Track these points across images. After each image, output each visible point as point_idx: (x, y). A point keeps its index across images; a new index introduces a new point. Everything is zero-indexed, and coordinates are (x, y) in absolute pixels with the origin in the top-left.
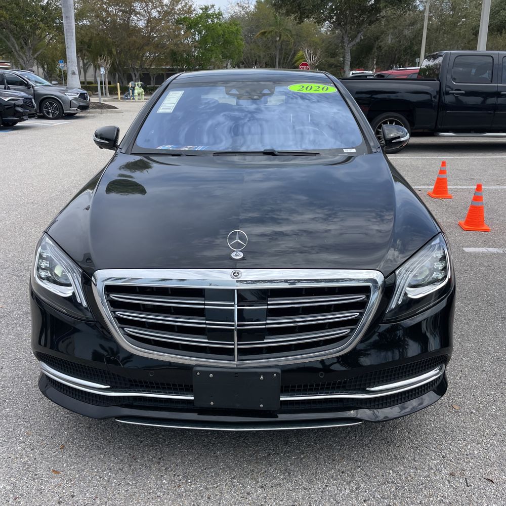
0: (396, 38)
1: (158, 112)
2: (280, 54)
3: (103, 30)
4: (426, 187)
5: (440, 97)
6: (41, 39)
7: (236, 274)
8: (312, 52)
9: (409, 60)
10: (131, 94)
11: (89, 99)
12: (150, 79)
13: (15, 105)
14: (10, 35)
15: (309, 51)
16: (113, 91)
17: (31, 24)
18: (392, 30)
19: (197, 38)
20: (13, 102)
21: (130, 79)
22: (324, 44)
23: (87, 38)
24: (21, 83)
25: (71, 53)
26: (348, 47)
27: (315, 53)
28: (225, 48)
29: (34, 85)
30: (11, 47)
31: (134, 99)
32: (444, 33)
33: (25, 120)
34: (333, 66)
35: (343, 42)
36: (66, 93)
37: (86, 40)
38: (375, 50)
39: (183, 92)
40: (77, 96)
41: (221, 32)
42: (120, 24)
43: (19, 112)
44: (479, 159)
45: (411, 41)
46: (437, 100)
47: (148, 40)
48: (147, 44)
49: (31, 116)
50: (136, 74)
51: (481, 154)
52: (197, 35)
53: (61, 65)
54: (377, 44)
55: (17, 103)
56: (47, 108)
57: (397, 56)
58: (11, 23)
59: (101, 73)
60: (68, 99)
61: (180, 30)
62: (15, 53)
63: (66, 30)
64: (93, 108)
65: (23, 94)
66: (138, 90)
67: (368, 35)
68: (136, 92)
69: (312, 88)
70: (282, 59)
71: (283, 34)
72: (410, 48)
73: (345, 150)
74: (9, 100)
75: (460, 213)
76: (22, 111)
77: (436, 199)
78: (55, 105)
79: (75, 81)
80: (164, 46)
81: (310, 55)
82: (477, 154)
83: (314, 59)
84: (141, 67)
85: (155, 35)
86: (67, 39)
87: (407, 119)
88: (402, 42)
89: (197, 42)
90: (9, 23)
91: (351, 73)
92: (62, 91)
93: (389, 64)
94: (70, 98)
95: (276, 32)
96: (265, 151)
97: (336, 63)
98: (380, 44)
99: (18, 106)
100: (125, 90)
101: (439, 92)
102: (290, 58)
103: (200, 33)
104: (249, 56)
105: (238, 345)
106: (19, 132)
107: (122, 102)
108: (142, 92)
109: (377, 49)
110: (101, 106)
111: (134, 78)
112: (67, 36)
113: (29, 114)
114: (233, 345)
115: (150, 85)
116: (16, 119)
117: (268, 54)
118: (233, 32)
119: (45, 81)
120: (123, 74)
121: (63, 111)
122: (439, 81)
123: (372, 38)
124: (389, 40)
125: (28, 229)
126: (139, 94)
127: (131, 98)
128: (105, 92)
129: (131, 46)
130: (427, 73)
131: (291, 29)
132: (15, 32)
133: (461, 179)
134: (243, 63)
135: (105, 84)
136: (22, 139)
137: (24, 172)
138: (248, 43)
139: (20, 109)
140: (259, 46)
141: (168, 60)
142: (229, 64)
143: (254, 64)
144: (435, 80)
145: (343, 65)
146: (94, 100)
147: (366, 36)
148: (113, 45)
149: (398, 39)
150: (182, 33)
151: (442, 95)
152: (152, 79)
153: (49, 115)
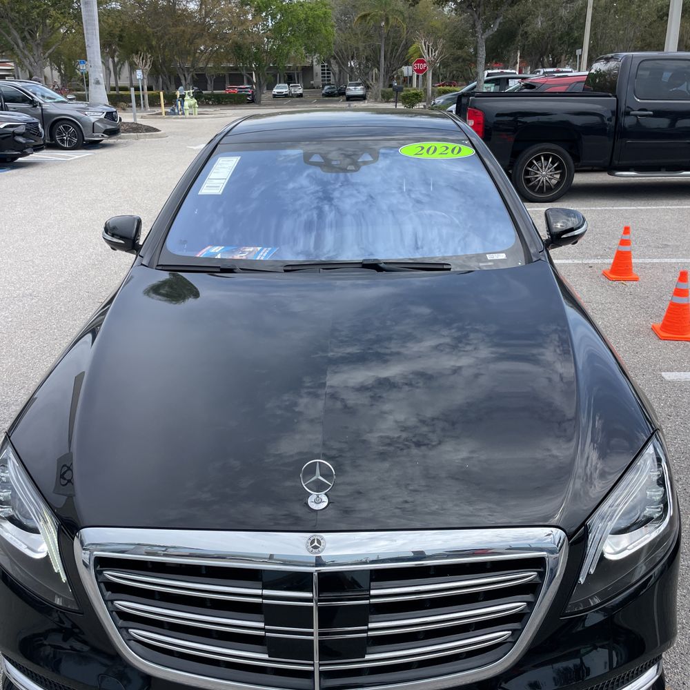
0: (548, 20)
1: (200, 193)
2: (387, 45)
3: (139, 16)
4: (600, 261)
5: (617, 119)
6: (54, 30)
7: (316, 543)
8: (431, 44)
9: (567, 51)
10: (180, 107)
11: (120, 118)
12: (207, 82)
13: (14, 134)
14: (11, 27)
15: (427, 43)
16: (154, 102)
17: (38, 11)
18: (542, 10)
19: (270, 25)
20: (11, 130)
21: (178, 84)
22: (447, 30)
23: (118, 29)
24: (24, 100)
25: (94, 53)
26: (482, 39)
27: (435, 45)
28: (309, 38)
29: (42, 102)
30: (13, 43)
31: (183, 114)
32: (616, 13)
33: (29, 154)
34: (460, 60)
35: (474, 26)
36: (86, 113)
37: (117, 31)
38: (519, 37)
39: (239, 158)
40: (103, 116)
41: (302, 16)
42: (163, 7)
43: (21, 143)
44: (673, 210)
45: (569, 25)
46: (613, 123)
47: (202, 30)
48: (201, 36)
49: (37, 148)
50: (186, 76)
51: (676, 202)
52: (270, 21)
53: (82, 67)
54: (522, 28)
55: (17, 130)
56: (60, 133)
57: (549, 47)
58: (12, 10)
59: (138, 77)
60: (90, 120)
61: (246, 13)
62: (19, 52)
63: (86, 21)
64: (126, 131)
65: (25, 117)
66: (190, 101)
67: (509, 16)
68: (186, 103)
69: (435, 149)
70: (389, 52)
71: (390, 17)
72: (568, 34)
73: (489, 257)
74: (5, 127)
75: (653, 308)
76: (24, 142)
77: (615, 282)
78: (72, 129)
79: (99, 94)
80: (224, 37)
81: (429, 48)
82: (671, 202)
83: (433, 54)
84: (193, 66)
85: (211, 22)
86: (87, 33)
87: (569, 152)
88: (556, 27)
89: (270, 30)
90: (9, 10)
91: (486, 73)
92: (82, 110)
93: (538, 57)
94: (93, 119)
95: (381, 16)
96: (365, 263)
97: (464, 55)
98: (526, 29)
99: (19, 135)
100: (171, 100)
101: (616, 113)
102: (399, 50)
103: (274, 18)
104: (343, 48)
105: (320, 665)
106: (22, 171)
107: (166, 118)
108: (194, 105)
109: (522, 36)
110: (136, 128)
111: (183, 82)
112: (87, 29)
113: (35, 146)
114: (313, 665)
115: (207, 90)
116: (17, 153)
117: (369, 46)
118: (319, 17)
119: (59, 96)
120: (170, 77)
121: (83, 137)
122: (616, 96)
123: (515, 21)
124: (539, 23)
125: (21, 342)
126: (190, 107)
127: (180, 113)
128: (144, 103)
129: (178, 38)
130: (597, 80)
131: (402, 9)
132: (17, 22)
133: (649, 246)
134: (335, 58)
135: (143, 90)
136: (24, 184)
137: (23, 240)
138: (340, 29)
139: (21, 139)
140: (356, 34)
141: (231, 56)
142: (314, 60)
143: (350, 58)
144: (609, 96)
145: (473, 58)
146: (126, 117)
147: (506, 17)
148: (154, 36)
149: (551, 23)
150: (250, 17)
151: (620, 116)
152: (209, 82)
153: (63, 143)
